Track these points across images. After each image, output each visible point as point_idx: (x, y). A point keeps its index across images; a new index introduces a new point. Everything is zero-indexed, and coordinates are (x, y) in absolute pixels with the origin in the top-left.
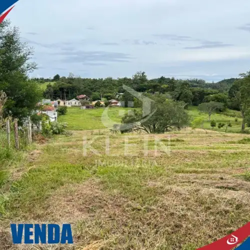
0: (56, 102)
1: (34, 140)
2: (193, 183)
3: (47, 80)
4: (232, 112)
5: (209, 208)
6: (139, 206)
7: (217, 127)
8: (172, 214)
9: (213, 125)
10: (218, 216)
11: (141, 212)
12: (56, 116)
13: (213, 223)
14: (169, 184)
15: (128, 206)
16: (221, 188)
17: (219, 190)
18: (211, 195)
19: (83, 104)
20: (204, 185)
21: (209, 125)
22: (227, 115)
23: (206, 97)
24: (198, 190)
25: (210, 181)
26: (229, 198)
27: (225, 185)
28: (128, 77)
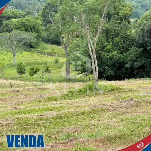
9: (21, 70)
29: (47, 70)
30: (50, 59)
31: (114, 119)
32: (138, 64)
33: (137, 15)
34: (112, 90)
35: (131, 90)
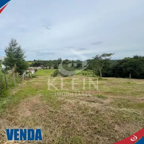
0: (34, 68)
1: (25, 79)
2: (76, 98)
3: (32, 61)
4: (89, 70)
5: (84, 112)
6: (53, 110)
7: (84, 75)
8: (66, 115)
9: (83, 74)
10: (88, 117)
11: (53, 113)
12: (34, 72)
13: (86, 121)
14: (67, 99)
15: (48, 110)
16: (88, 101)
17: (87, 102)
18: (84, 105)
19: (42, 68)
20: (81, 99)
21: (82, 74)
22: (88, 71)
23: (80, 65)
24: (79, 102)
25: (83, 98)
26: (92, 106)
27: (90, 100)
28: (56, 60)
29: (89, 74)
30: (90, 72)
31: (107, 87)
32: (111, 74)
33: (111, 63)
34: (105, 80)
35: (111, 80)
